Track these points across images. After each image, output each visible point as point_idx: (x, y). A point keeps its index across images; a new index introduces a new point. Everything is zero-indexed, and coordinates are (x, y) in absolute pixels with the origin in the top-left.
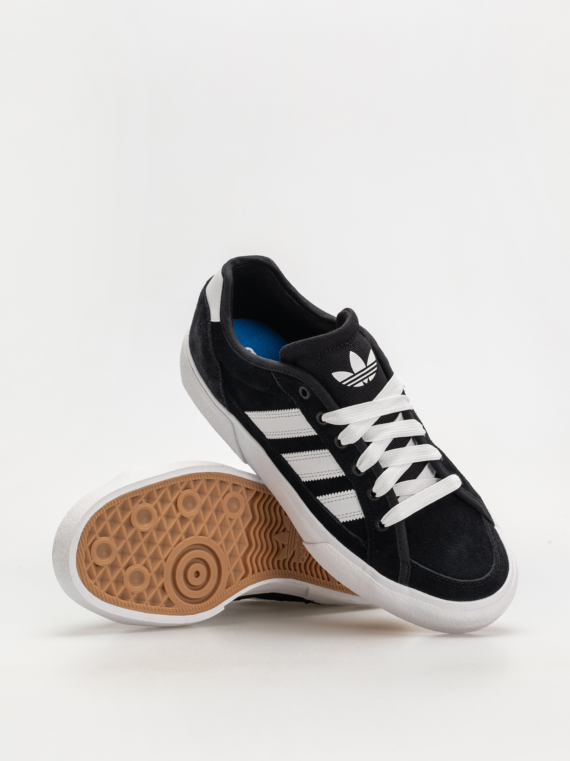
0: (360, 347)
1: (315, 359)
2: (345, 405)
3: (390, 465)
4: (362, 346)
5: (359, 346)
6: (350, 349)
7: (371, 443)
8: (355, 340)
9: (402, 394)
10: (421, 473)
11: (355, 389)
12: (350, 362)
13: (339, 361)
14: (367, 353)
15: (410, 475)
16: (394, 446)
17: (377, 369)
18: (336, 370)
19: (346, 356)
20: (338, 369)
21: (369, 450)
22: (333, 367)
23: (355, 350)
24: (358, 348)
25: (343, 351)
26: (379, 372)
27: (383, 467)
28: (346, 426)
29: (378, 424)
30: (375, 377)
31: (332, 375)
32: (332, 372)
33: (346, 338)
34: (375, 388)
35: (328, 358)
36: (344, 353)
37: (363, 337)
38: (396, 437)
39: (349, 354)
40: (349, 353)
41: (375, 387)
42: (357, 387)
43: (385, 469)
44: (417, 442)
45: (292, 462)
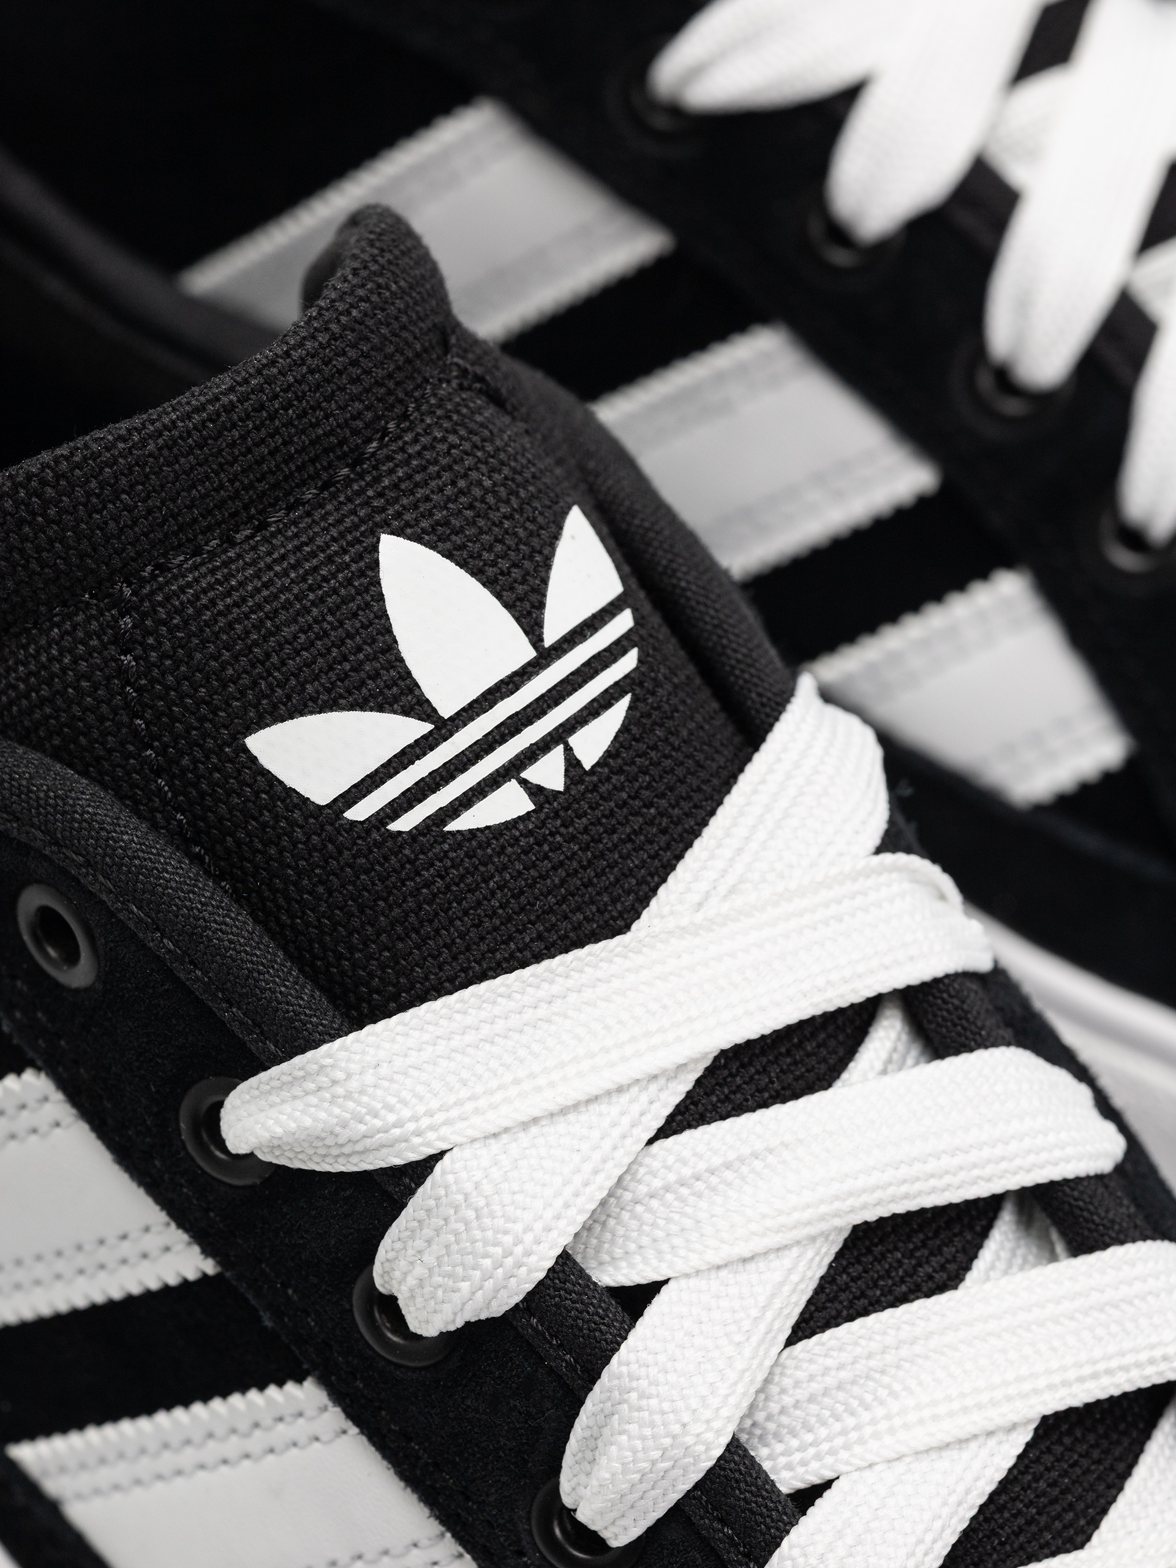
0: (461, 492)
1: (89, 635)
2: (396, 997)
3: (844, 1455)
4: (479, 483)
5: (453, 483)
6: (378, 518)
7: (655, 1288)
8: (416, 441)
9: (879, 851)
10: (1121, 1489)
11: (460, 846)
12: (388, 630)
13: (294, 628)
14: (535, 542)
15: (1029, 1523)
16: (863, 1295)
17: (640, 661)
18: (275, 707)
19: (349, 582)
20: (289, 697)
21: (644, 1355)
22: (246, 680)
23: (424, 524)
24: (449, 500)
25: (319, 541)
26: (657, 684)
27: (787, 1481)
28: (420, 1170)
29: (703, 1119)
30: (624, 729)
31: (246, 750)
32: (250, 730)
33: (332, 433)
34: (637, 822)
35: (199, 613)
36: (330, 560)
37: (489, 412)
38: (871, 1216)
39: (377, 563)
40: (375, 548)
41: (637, 814)
42: (472, 833)
43: (807, 1497)
44: (1063, 1234)
45: (98, 1503)
